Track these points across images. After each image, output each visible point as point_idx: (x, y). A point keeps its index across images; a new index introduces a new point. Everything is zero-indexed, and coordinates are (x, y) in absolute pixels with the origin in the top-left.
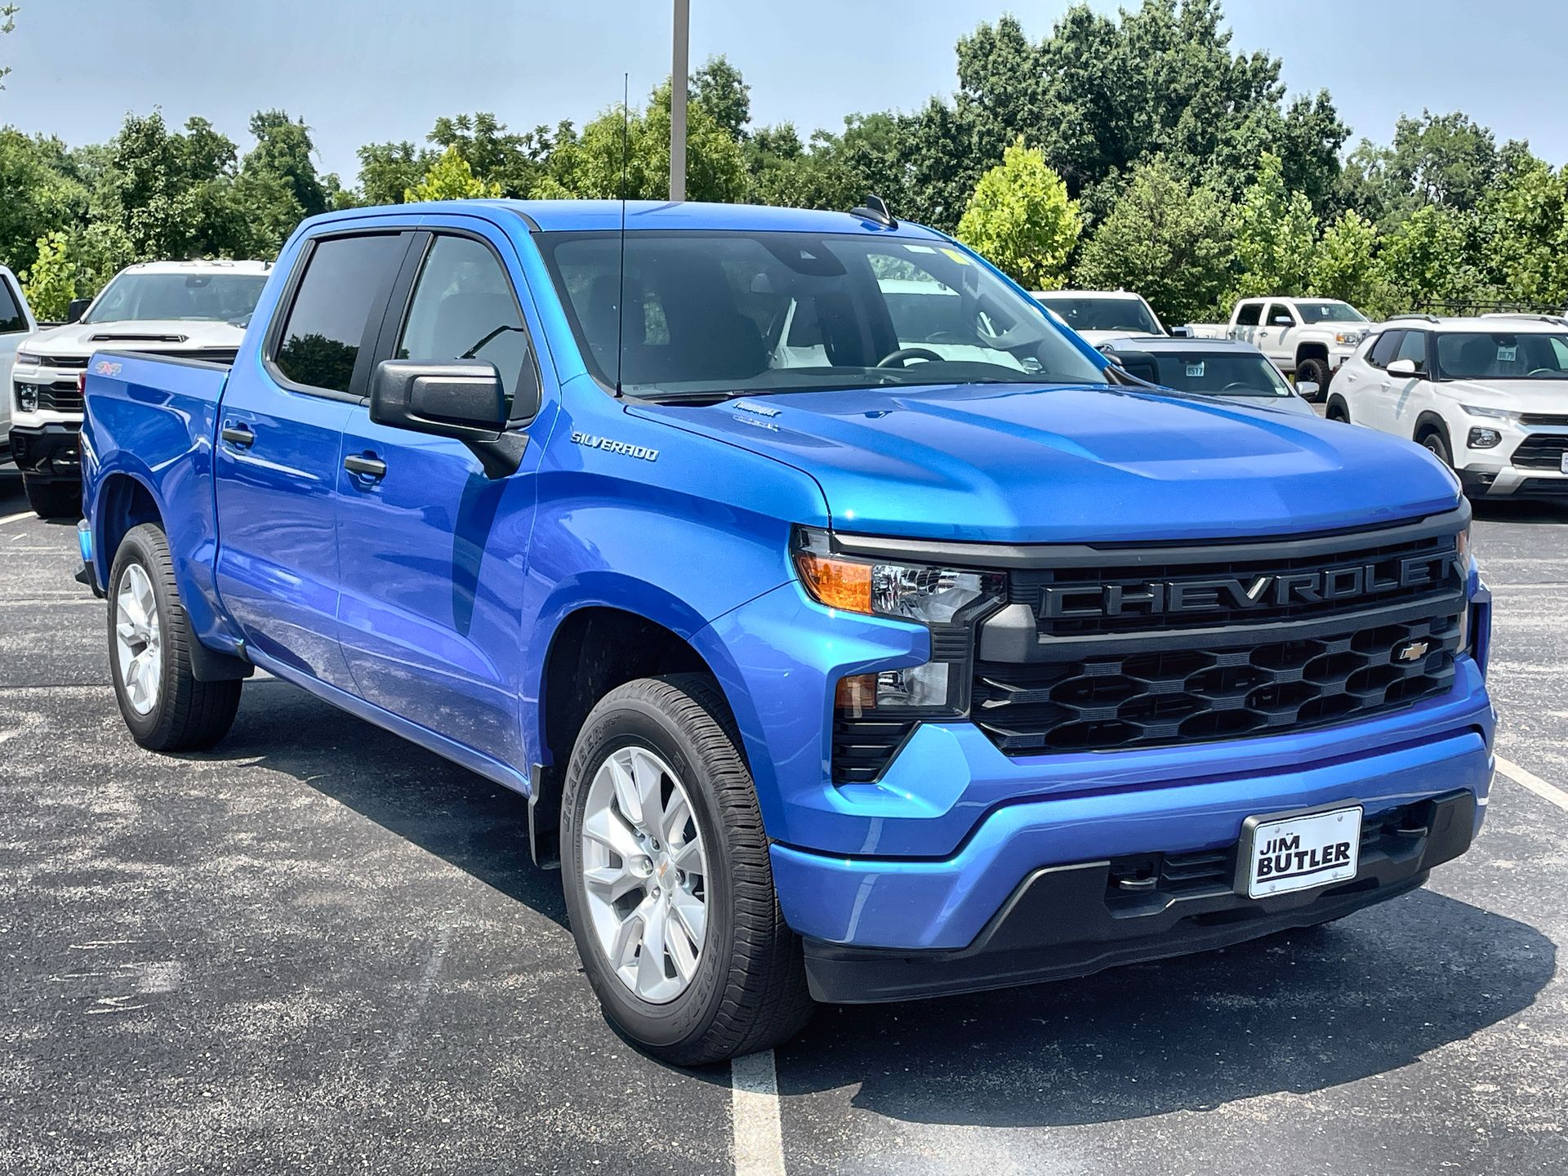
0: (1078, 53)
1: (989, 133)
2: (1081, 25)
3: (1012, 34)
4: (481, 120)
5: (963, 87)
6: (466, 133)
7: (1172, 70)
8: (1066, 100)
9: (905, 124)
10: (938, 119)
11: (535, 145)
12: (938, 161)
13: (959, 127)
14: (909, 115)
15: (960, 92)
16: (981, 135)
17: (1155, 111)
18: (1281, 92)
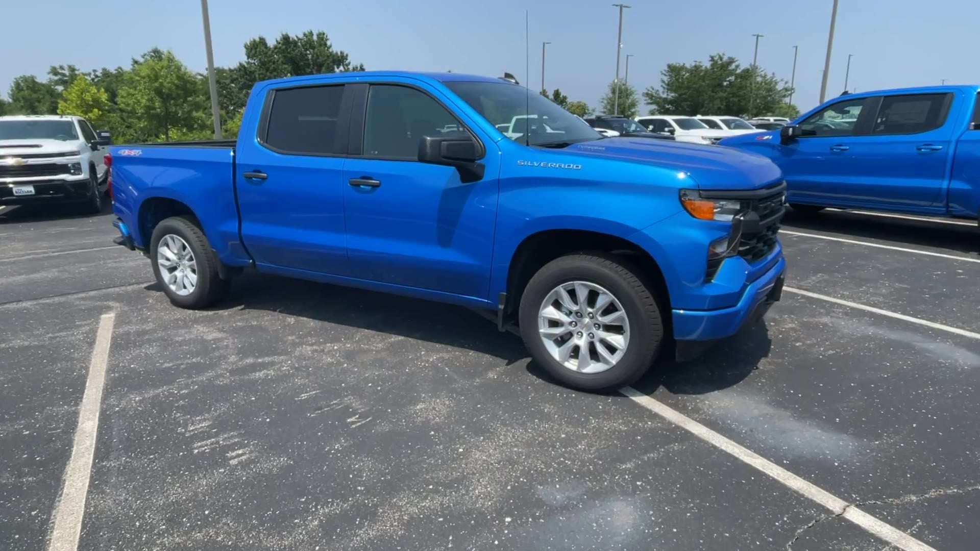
0: (287, 49)
1: (262, 74)
2: (286, 39)
3: (262, 41)
4: (70, 67)
5: (248, 59)
6: (63, 72)
7: (317, 55)
8: (285, 64)
9: (231, 70)
10: (243, 69)
11: (92, 76)
12: (245, 83)
13: (250, 72)
14: (232, 68)
15: (247, 61)
16: (259, 74)
17: (313, 68)
18: (349, 63)
